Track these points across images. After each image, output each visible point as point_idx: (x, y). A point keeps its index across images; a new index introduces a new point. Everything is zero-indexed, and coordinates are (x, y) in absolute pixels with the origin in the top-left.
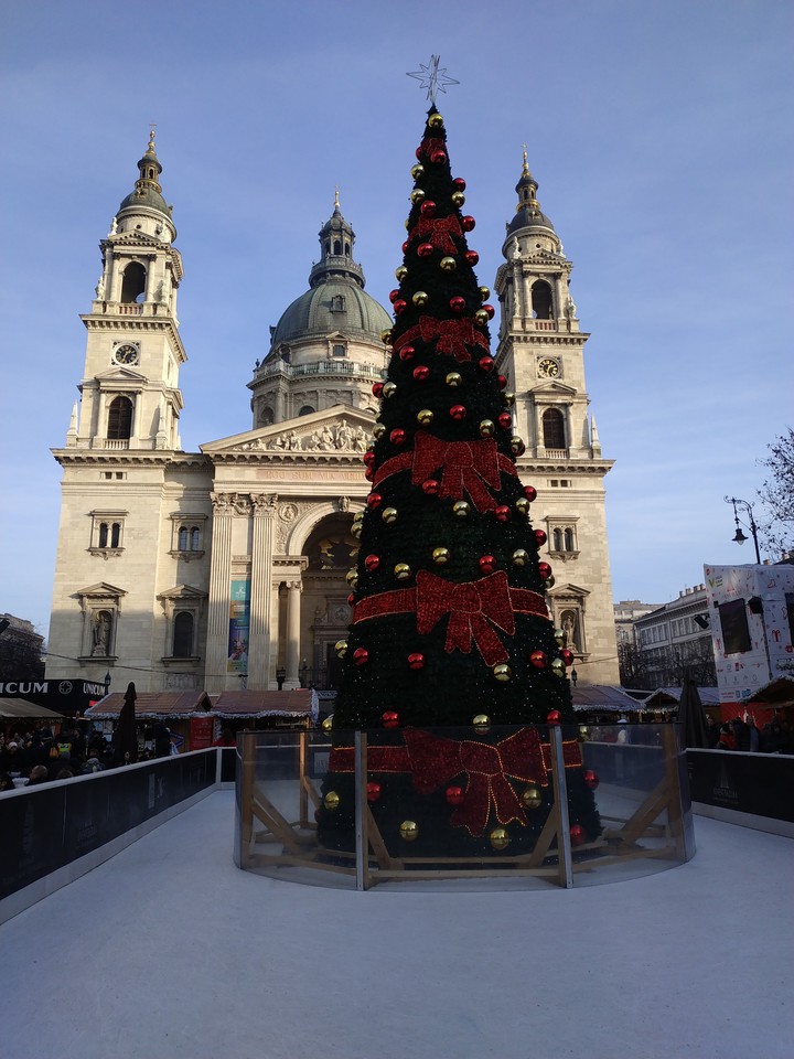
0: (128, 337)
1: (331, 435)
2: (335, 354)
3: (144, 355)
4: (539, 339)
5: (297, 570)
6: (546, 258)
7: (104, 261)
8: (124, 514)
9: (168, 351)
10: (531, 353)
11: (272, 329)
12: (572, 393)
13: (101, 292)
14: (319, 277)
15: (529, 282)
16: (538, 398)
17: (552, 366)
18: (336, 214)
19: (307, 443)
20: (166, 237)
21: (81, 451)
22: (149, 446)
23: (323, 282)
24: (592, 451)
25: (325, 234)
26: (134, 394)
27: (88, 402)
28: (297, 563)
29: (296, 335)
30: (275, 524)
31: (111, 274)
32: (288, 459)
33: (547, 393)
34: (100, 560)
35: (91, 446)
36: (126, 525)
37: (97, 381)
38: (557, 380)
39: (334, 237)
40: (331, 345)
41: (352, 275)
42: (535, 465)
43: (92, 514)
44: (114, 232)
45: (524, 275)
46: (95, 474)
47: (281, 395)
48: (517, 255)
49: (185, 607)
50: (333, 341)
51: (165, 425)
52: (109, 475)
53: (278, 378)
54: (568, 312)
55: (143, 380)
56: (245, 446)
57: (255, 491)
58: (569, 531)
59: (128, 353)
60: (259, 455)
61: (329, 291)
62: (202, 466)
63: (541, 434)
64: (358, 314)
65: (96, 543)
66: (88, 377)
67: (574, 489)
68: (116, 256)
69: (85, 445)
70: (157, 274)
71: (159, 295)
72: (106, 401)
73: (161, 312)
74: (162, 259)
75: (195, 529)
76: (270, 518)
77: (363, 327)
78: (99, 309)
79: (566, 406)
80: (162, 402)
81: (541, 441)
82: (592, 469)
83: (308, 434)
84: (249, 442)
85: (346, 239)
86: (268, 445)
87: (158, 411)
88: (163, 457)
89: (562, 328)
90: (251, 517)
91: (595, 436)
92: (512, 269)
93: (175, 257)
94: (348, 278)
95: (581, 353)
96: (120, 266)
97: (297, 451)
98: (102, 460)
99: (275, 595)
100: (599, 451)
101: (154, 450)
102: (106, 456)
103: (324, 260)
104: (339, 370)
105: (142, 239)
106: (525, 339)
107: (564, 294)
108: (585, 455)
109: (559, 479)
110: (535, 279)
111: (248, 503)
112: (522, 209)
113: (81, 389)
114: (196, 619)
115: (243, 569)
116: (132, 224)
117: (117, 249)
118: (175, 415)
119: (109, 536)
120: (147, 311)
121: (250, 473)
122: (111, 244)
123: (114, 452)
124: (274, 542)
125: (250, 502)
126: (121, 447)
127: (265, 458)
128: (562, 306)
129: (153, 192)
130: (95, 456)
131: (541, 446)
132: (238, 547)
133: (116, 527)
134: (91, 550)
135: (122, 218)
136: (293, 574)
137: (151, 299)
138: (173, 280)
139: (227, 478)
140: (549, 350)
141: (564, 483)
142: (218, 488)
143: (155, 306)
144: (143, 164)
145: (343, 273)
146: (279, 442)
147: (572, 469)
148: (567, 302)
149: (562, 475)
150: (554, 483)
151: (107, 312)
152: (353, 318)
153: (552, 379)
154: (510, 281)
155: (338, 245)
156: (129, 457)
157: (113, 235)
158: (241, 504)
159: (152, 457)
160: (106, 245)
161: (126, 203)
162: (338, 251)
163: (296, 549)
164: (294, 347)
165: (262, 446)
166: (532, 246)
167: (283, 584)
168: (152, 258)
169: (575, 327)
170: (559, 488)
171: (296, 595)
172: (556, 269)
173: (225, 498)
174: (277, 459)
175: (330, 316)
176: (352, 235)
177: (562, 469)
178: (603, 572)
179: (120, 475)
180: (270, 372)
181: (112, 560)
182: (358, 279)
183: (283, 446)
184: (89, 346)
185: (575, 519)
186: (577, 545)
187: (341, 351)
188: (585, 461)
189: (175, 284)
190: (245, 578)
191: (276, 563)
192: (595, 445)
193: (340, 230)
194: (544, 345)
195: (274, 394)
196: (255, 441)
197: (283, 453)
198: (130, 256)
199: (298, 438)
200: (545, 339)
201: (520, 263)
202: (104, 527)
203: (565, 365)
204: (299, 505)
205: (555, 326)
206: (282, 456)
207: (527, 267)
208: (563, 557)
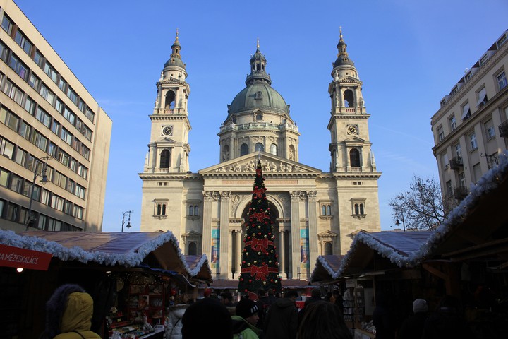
0: (168, 123)
1: (254, 164)
2: (257, 119)
3: (175, 131)
4: (347, 117)
5: (240, 224)
6: (350, 79)
7: (158, 91)
8: (167, 200)
9: (185, 128)
10: (344, 123)
11: (228, 106)
12: (363, 141)
13: (157, 104)
14: (250, 81)
15: (343, 91)
16: (347, 144)
17: (353, 129)
18: (257, 51)
19: (243, 168)
20: (183, 79)
21: (150, 174)
22: (176, 171)
23: (252, 84)
24: (372, 168)
25: (252, 61)
26: (171, 148)
27: (152, 152)
28: (240, 221)
29: (239, 110)
30: (230, 204)
31: (161, 96)
32: (235, 175)
33: (352, 142)
34: (158, 220)
35: (153, 171)
36: (169, 205)
37: (156, 143)
38: (357, 136)
39: (257, 63)
40: (255, 115)
41: (265, 80)
42: (346, 175)
43: (154, 201)
44: (162, 78)
45: (341, 88)
46: (155, 184)
47: (232, 139)
48: (337, 78)
49: (192, 240)
50: (256, 113)
51: (183, 161)
52: (161, 184)
53: (231, 131)
54: (361, 104)
55: (173, 142)
56: (217, 171)
57: (221, 190)
58: (361, 205)
59: (168, 131)
60: (223, 174)
61: (255, 89)
62: (199, 179)
63: (349, 161)
64: (268, 99)
65: (156, 213)
66: (152, 141)
67: (364, 185)
68: (163, 89)
69: (151, 171)
70: (180, 95)
71: (180, 104)
72: (159, 151)
73: (181, 112)
74: (182, 88)
75: (196, 206)
76: (228, 202)
77: (270, 105)
78: (156, 112)
79: (360, 147)
80: (182, 151)
81: (349, 164)
82: (372, 177)
83: (243, 164)
84: (219, 169)
85: (263, 63)
86: (227, 169)
87: (180, 155)
88: (183, 176)
89: (358, 112)
90: (220, 201)
91: (374, 161)
92: (335, 85)
93: (187, 87)
94: (263, 81)
95: (367, 123)
96: (164, 92)
97: (239, 172)
98: (158, 177)
99: (230, 236)
100: (375, 168)
101: (179, 173)
102: (160, 176)
103: (252, 73)
104: (259, 127)
105: (174, 81)
106: (341, 117)
107: (359, 95)
108: (368, 170)
109: (357, 181)
110: (345, 89)
111: (218, 195)
112: (340, 56)
113: (149, 146)
114: (197, 246)
115: (216, 224)
116: (169, 74)
117: (163, 86)
118: (187, 155)
119: (161, 211)
120: (176, 112)
121: (219, 182)
122: (161, 84)
123: (163, 174)
124: (230, 212)
125: (219, 195)
126: (165, 172)
127: (225, 175)
128: (358, 102)
129: (178, 59)
130: (155, 176)
131: (349, 166)
132: (214, 215)
133: (164, 206)
134: (154, 216)
135: (165, 71)
136: (238, 226)
137: (177, 107)
138: (186, 96)
139: (209, 185)
140: (352, 122)
141: (360, 183)
142: (206, 189)
143: (179, 109)
144: (173, 47)
145: (261, 79)
146: (231, 168)
147: (363, 177)
148: (360, 99)
149: (358, 180)
150: (355, 183)
151: (160, 113)
152: (265, 101)
153: (354, 135)
154: (335, 90)
155: (258, 66)
156: (169, 176)
157: (161, 80)
158: (215, 196)
159: (178, 176)
160: (159, 84)
161: (167, 65)
162: (259, 68)
163: (239, 215)
164: (238, 116)
165: (224, 170)
166: (344, 73)
167: (234, 231)
168: (177, 88)
169: (364, 111)
170: (357, 185)
171: (239, 236)
172: (355, 84)
173: (209, 193)
174: (230, 175)
175: (255, 101)
176: (265, 61)
177: (358, 177)
178: (377, 223)
179: (165, 184)
180: (227, 129)
181: (163, 220)
182: (268, 81)
183: (233, 170)
184: (152, 128)
185: (364, 200)
186: (366, 211)
187: (260, 117)
188: (369, 173)
189: (187, 97)
190: (217, 228)
191: (230, 222)
192: (373, 165)
193: (259, 59)
194: (350, 120)
195: (229, 139)
196: (221, 168)
197: (233, 173)
198: (168, 88)
199: (239, 166)
200: (350, 117)
201: (338, 82)
202: (159, 206)
203: (360, 128)
204: (240, 196)
205: (355, 110)
206: (233, 174)
207: (341, 84)
208: (359, 217)
